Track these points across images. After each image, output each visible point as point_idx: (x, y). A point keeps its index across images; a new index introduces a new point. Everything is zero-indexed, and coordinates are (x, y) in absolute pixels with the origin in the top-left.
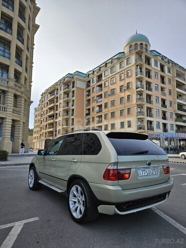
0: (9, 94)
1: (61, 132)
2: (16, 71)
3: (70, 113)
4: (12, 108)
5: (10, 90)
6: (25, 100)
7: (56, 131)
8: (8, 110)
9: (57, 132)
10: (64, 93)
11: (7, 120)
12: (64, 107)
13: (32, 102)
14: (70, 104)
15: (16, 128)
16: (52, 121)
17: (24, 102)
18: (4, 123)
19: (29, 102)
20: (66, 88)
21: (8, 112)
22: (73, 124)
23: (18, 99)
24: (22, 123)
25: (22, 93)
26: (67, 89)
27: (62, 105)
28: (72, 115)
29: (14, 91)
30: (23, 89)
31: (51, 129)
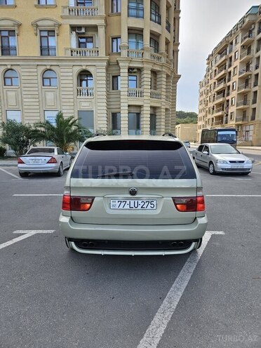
0: (145, 72)
1: (235, 116)
2: (152, 33)
3: (252, 82)
4: (149, 91)
5: (145, 65)
6: (168, 76)
7: (227, 115)
8: (145, 94)
9: (229, 117)
10: (243, 47)
11: (145, 108)
12: (240, 73)
13: (179, 77)
14: (253, 66)
15: (157, 117)
16: (221, 100)
17: (165, 80)
18: (142, 112)
19: (174, 78)
20: (245, 38)
21: (145, 98)
22: (254, 102)
23: (158, 76)
24: (164, 110)
25: (162, 66)
26: (247, 39)
27: (237, 72)
28: (255, 86)
29: (150, 66)
30: (163, 60)
31: (220, 113)
